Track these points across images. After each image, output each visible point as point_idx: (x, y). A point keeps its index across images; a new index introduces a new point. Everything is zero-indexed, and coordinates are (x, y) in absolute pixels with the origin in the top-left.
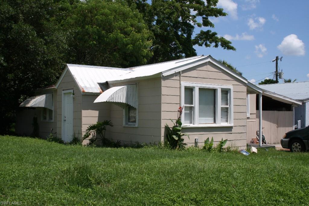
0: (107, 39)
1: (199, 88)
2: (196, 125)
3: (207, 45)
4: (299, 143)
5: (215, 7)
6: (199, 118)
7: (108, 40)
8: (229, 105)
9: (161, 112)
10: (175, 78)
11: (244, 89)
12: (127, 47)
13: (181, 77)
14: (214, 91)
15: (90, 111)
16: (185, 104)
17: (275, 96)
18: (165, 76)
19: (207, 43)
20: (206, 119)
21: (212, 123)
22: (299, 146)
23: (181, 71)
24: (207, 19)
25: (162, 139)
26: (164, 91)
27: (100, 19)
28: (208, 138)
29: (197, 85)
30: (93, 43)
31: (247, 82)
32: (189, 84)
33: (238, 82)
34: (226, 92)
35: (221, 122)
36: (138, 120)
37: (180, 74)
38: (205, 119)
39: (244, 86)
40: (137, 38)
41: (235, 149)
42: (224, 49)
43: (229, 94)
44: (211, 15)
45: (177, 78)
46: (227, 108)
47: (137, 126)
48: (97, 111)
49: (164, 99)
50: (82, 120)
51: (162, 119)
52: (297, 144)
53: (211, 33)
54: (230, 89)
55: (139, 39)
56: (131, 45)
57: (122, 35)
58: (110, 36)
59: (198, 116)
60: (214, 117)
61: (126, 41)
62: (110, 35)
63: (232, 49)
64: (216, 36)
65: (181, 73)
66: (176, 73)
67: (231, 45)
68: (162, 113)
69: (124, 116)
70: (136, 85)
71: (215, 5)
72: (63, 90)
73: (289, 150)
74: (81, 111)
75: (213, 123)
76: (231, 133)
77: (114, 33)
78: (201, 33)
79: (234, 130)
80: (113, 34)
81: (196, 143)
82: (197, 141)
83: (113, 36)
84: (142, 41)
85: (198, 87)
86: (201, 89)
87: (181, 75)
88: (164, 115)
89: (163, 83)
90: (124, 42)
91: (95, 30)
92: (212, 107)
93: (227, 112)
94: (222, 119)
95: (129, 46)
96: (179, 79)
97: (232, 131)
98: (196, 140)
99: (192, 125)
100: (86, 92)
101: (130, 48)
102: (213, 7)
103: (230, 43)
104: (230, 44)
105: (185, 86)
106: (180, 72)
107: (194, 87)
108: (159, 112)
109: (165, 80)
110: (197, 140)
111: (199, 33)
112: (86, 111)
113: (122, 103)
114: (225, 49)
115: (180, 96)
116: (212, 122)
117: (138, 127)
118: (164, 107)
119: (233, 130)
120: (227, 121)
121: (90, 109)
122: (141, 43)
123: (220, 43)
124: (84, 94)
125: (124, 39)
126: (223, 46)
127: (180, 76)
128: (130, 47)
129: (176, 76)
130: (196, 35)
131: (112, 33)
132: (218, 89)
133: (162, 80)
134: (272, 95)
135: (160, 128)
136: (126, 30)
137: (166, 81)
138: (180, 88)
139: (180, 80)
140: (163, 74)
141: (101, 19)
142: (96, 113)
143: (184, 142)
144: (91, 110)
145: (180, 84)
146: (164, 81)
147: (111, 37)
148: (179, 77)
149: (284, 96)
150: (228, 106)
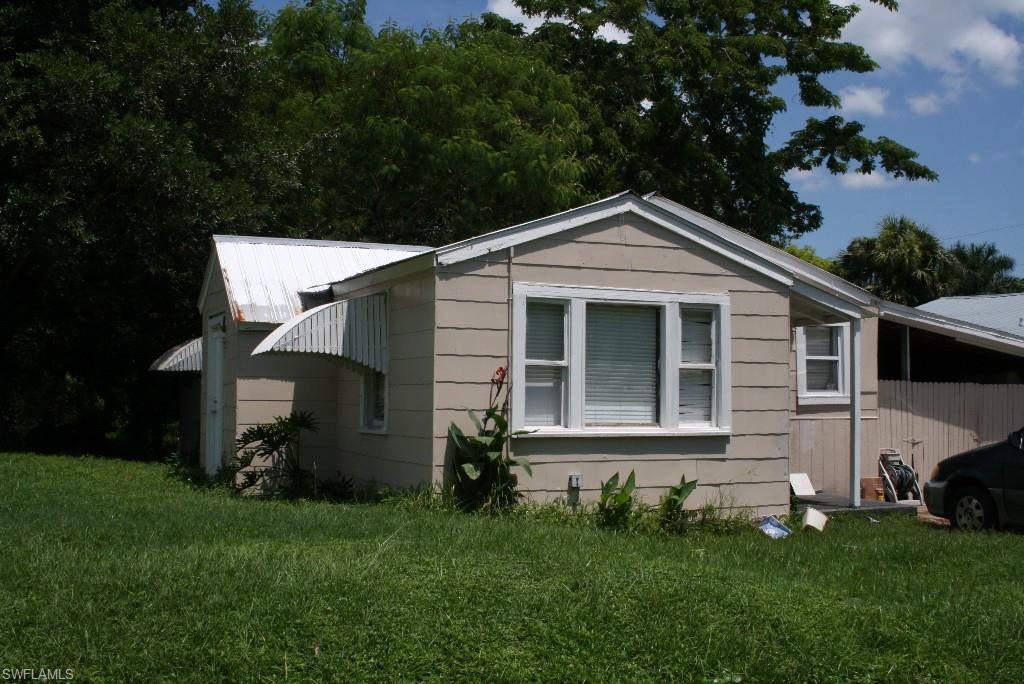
0: (436, 157)
1: (588, 304)
2: (575, 430)
3: (835, 167)
4: (976, 498)
5: (836, 41)
6: (586, 404)
7: (438, 160)
8: (713, 360)
9: (432, 384)
10: (487, 270)
11: (782, 305)
12: (501, 180)
13: (512, 266)
14: (656, 312)
15: (262, 380)
16: (528, 357)
17: (958, 329)
18: (449, 266)
19: (835, 160)
20: (623, 408)
21: (647, 425)
22: (978, 507)
23: (515, 246)
24: (813, 79)
25: (438, 476)
26: (444, 314)
27: (415, 98)
28: (617, 475)
29: (578, 294)
30: (391, 170)
31: (789, 282)
32: (547, 290)
33: (751, 281)
34: (700, 318)
35: (681, 419)
36: (390, 410)
37: (510, 259)
38: (618, 408)
39: (777, 295)
40: (532, 150)
41: (734, 513)
42: (896, 176)
43: (714, 324)
44: (829, 68)
45: (500, 269)
46: (709, 372)
47: (384, 431)
48: (291, 381)
49: (442, 341)
50: (238, 411)
51: (435, 407)
52: (970, 501)
53: (842, 127)
54: (717, 307)
55: (539, 152)
56: (513, 172)
57: (480, 143)
58: (445, 146)
59: (584, 398)
60: (654, 404)
61: (496, 160)
62: (445, 142)
63: (923, 176)
64: (861, 134)
65: (512, 255)
66: (491, 254)
67: (920, 161)
68: (437, 387)
69: (362, 399)
70: (383, 297)
71: (836, 34)
72: (211, 317)
73: (947, 522)
74: (235, 383)
75: (649, 422)
76: (724, 460)
77: (456, 137)
78: (808, 127)
79: (731, 450)
80: (454, 140)
81: (574, 491)
82: (574, 485)
83: (456, 147)
84: (549, 161)
85: (584, 302)
86: (593, 308)
87: (514, 261)
88: (441, 396)
89: (442, 287)
90: (489, 165)
91: (398, 130)
92: (649, 367)
93: (709, 385)
94: (684, 409)
95: (505, 174)
96: (507, 275)
97: (724, 452)
98: (570, 479)
99: (558, 431)
100: (247, 320)
101: (509, 181)
102: (829, 40)
103: (914, 155)
104: (911, 159)
105: (527, 298)
106: (508, 249)
107: (568, 301)
108: (428, 384)
109: (447, 279)
110: (574, 481)
111: (802, 126)
112: (251, 381)
113: (330, 354)
114: (900, 178)
115: (509, 331)
116: (649, 418)
117: (386, 435)
118: (442, 369)
119: (728, 446)
120: (708, 418)
121: (264, 377)
122: (544, 164)
123: (878, 159)
124: (242, 328)
125: (489, 155)
126: (889, 169)
127: (509, 264)
128: (509, 177)
129: (491, 263)
130: (793, 134)
131: (450, 137)
132: (668, 305)
133: (437, 278)
134: (947, 326)
135: (428, 438)
136: (497, 126)
137: (453, 280)
138: (510, 303)
139: (509, 277)
140: (440, 259)
141: (417, 96)
142: (286, 389)
143: (517, 488)
144: (268, 377)
145: (510, 290)
146: (444, 281)
147: (446, 149)
148: (506, 266)
149: (1000, 332)
150: (711, 366)
